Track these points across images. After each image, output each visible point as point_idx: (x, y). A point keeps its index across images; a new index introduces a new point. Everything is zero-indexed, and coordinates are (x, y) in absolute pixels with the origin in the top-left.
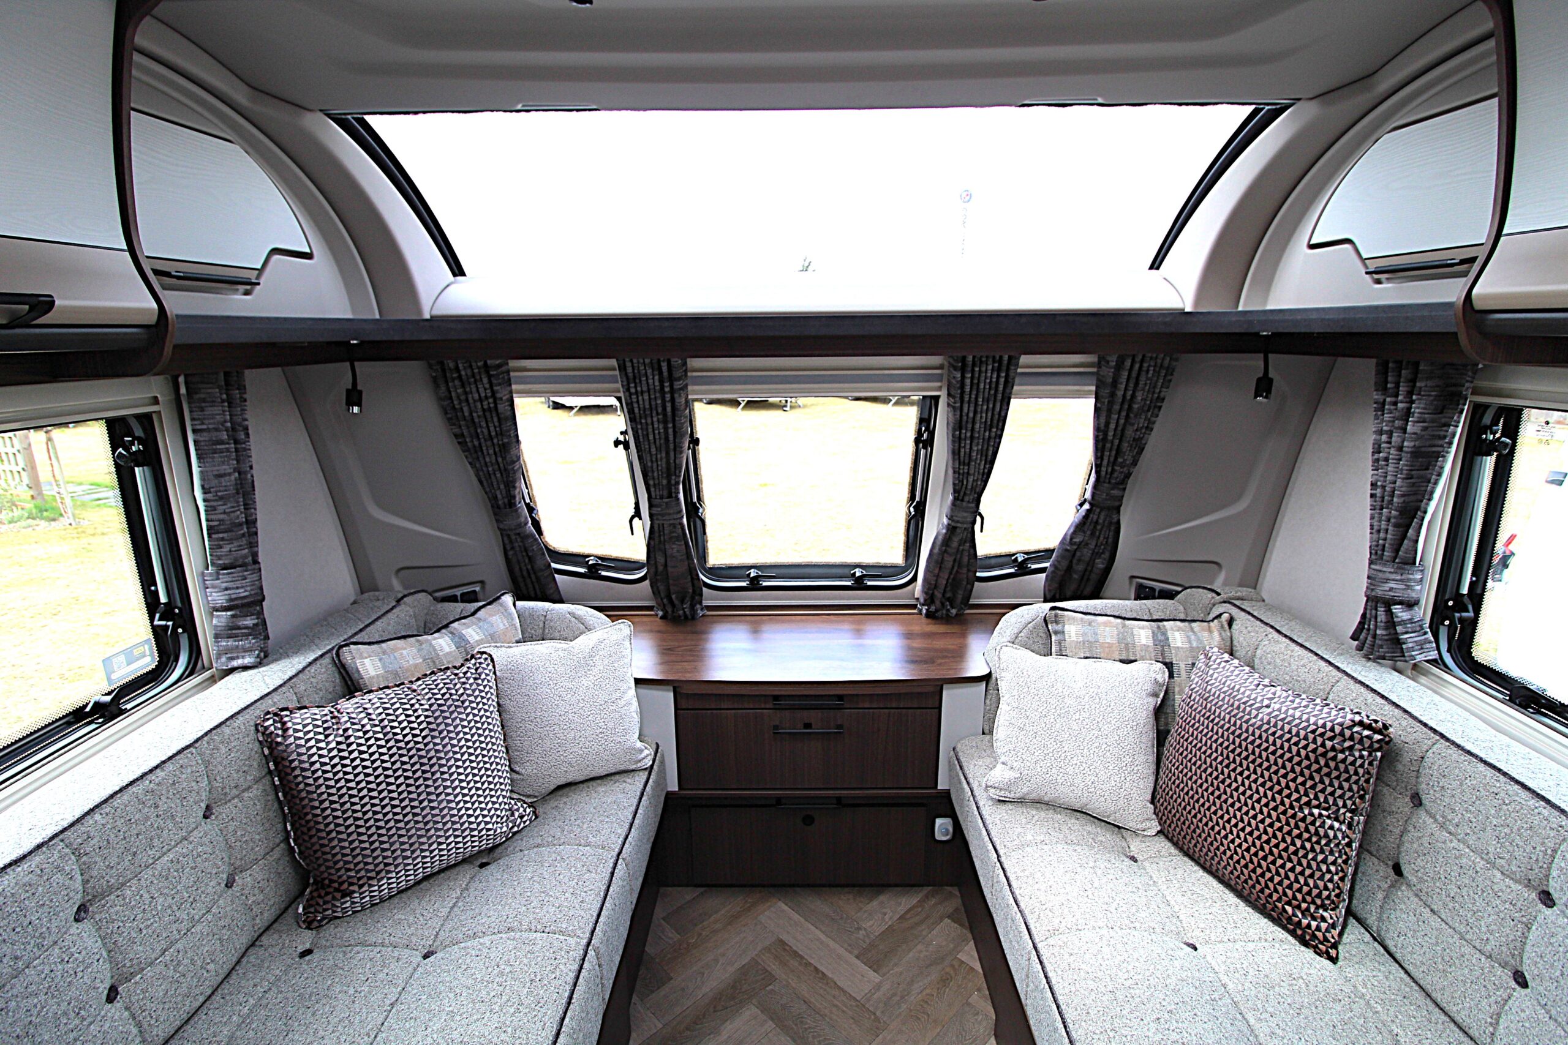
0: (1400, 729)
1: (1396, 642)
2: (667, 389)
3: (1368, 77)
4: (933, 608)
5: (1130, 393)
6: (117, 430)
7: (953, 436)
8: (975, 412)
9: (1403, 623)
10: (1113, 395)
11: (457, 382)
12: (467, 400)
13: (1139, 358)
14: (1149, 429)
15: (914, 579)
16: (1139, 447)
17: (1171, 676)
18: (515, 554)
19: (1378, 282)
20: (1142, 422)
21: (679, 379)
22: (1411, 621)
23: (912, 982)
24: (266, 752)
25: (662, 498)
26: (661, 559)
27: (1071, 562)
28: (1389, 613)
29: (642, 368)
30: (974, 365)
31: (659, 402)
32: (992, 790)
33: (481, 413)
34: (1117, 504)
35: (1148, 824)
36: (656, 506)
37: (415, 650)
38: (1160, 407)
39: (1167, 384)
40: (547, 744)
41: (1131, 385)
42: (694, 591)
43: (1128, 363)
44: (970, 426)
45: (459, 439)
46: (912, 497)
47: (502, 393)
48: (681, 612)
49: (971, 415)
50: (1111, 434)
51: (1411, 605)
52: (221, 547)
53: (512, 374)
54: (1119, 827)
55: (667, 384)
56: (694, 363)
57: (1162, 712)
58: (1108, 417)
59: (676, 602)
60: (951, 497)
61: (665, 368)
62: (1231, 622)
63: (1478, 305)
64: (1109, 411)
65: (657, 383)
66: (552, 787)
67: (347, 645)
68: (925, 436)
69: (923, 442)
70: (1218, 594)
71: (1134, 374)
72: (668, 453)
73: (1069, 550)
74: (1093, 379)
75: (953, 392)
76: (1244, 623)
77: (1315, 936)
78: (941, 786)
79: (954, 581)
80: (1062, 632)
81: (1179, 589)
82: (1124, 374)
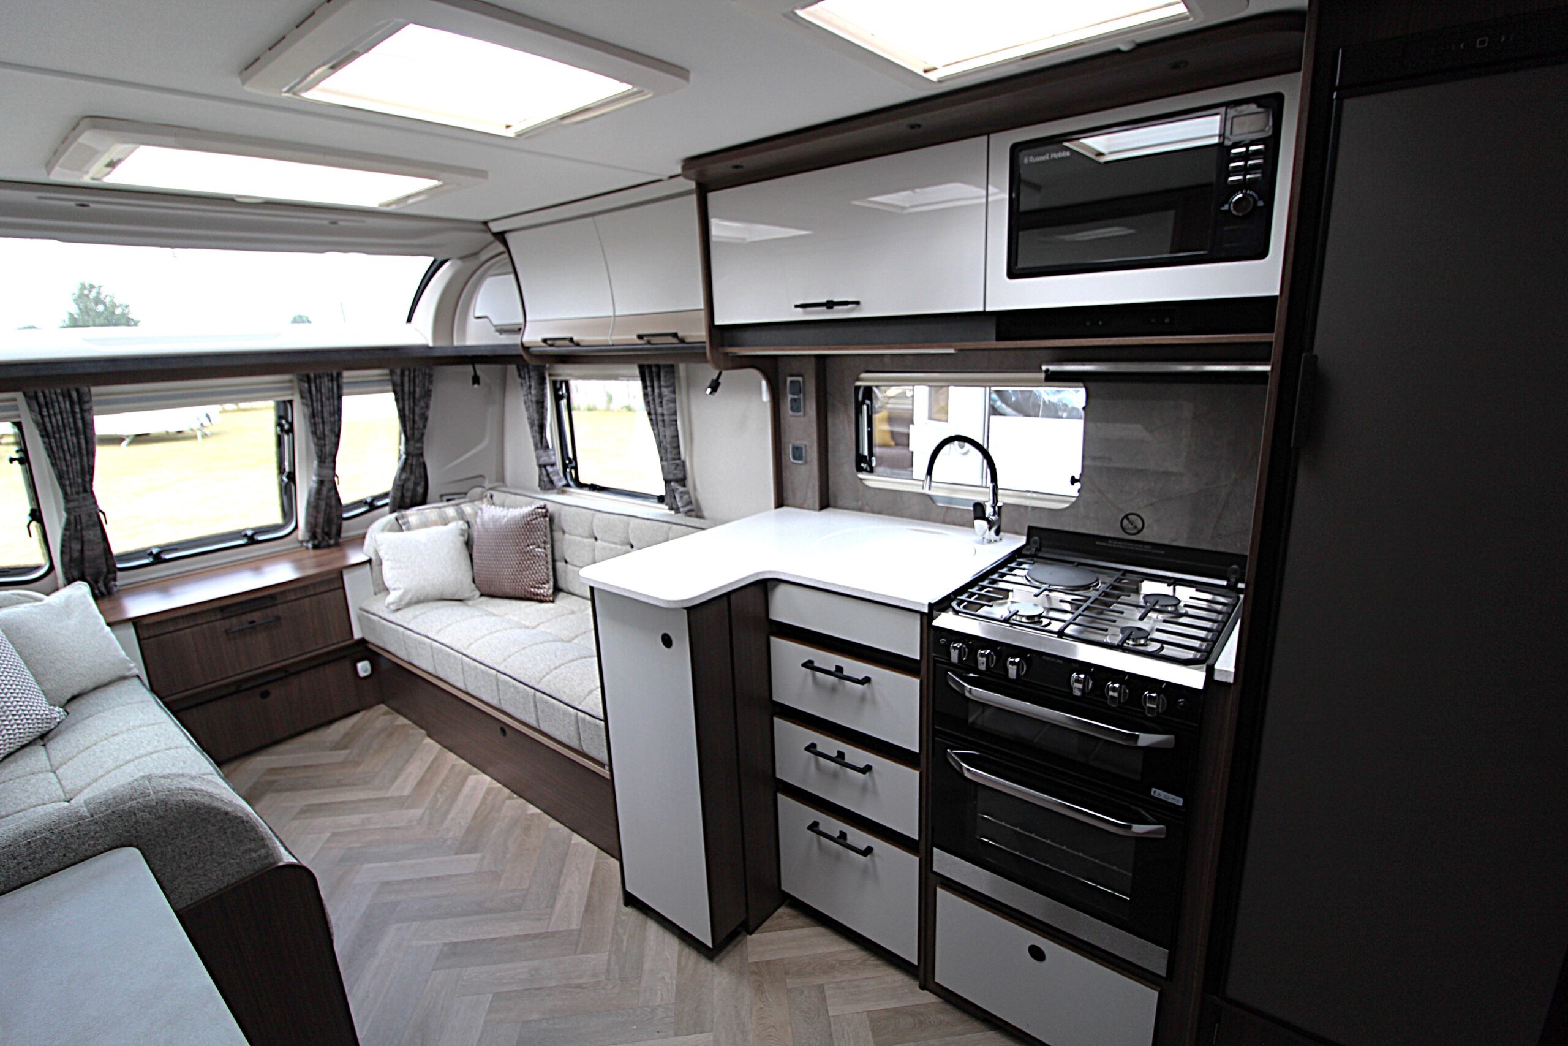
0: (551, 507)
1: (551, 482)
2: (77, 410)
3: (476, 254)
4: (316, 542)
5: (412, 389)
7: (311, 422)
8: (322, 407)
9: (552, 472)
10: (403, 390)
13: (412, 370)
14: (427, 407)
15: (296, 527)
16: (425, 418)
17: (469, 527)
19: (501, 334)
20: (422, 404)
21: (87, 401)
22: (554, 471)
23: (371, 743)
25: (78, 493)
26: (77, 547)
27: (402, 492)
28: (546, 470)
29: (54, 396)
30: (315, 378)
31: (71, 420)
32: (392, 606)
34: (420, 452)
35: (474, 593)
36: (71, 501)
38: (430, 396)
39: (431, 382)
41: (412, 384)
42: (108, 572)
43: (407, 373)
44: (320, 415)
46: (281, 470)
48: (97, 591)
49: (320, 408)
50: (407, 412)
51: (553, 465)
54: (461, 600)
55: (76, 406)
56: (95, 390)
57: (469, 544)
58: (404, 402)
60: (316, 462)
61: (74, 395)
62: (492, 497)
63: (526, 345)
64: (403, 400)
65: (68, 406)
68: (285, 427)
69: (286, 430)
70: (485, 488)
71: (412, 378)
72: (81, 457)
73: (400, 485)
74: (390, 383)
75: (304, 395)
76: (496, 494)
77: (544, 596)
78: (357, 635)
79: (329, 521)
80: (407, 522)
81: (466, 494)
82: (406, 379)
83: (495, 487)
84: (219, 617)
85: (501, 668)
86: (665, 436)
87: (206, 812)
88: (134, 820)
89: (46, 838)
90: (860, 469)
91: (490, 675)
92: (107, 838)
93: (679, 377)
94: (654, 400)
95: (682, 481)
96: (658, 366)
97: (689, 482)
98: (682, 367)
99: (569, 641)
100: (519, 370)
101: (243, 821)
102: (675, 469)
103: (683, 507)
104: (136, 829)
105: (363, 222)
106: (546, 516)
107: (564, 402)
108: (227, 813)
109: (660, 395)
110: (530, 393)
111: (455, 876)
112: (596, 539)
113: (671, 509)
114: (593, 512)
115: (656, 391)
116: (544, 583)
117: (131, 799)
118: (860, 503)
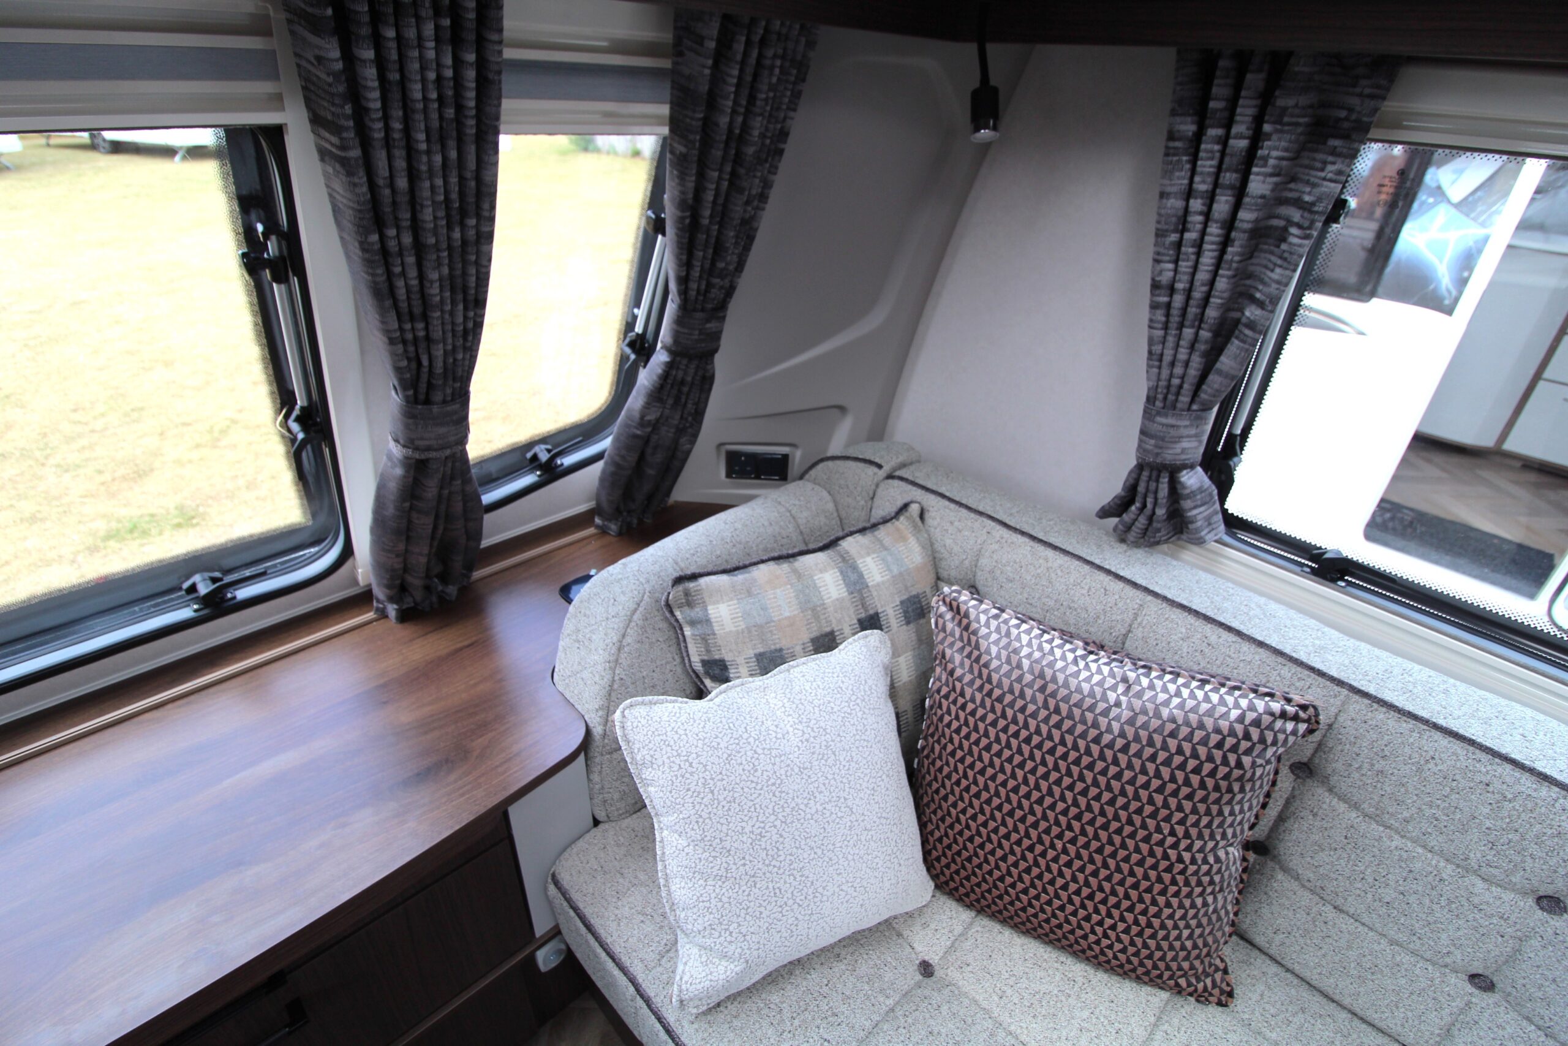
4: (408, 603)
5: (740, 118)
7: (364, 247)
8: (413, 175)
9: (1192, 495)
10: (708, 124)
13: (758, 36)
15: (348, 552)
22: (1200, 490)
28: (1172, 483)
34: (710, 346)
38: (781, 153)
39: (794, 99)
41: (744, 98)
43: (738, 44)
44: (405, 215)
46: (284, 398)
49: (402, 183)
50: (705, 212)
54: (888, 921)
58: (701, 176)
60: (395, 396)
62: (922, 515)
64: (702, 164)
68: (272, 248)
69: (271, 264)
70: (880, 467)
71: (749, 75)
74: (667, 91)
79: (443, 551)
82: (731, 74)
83: (903, 466)
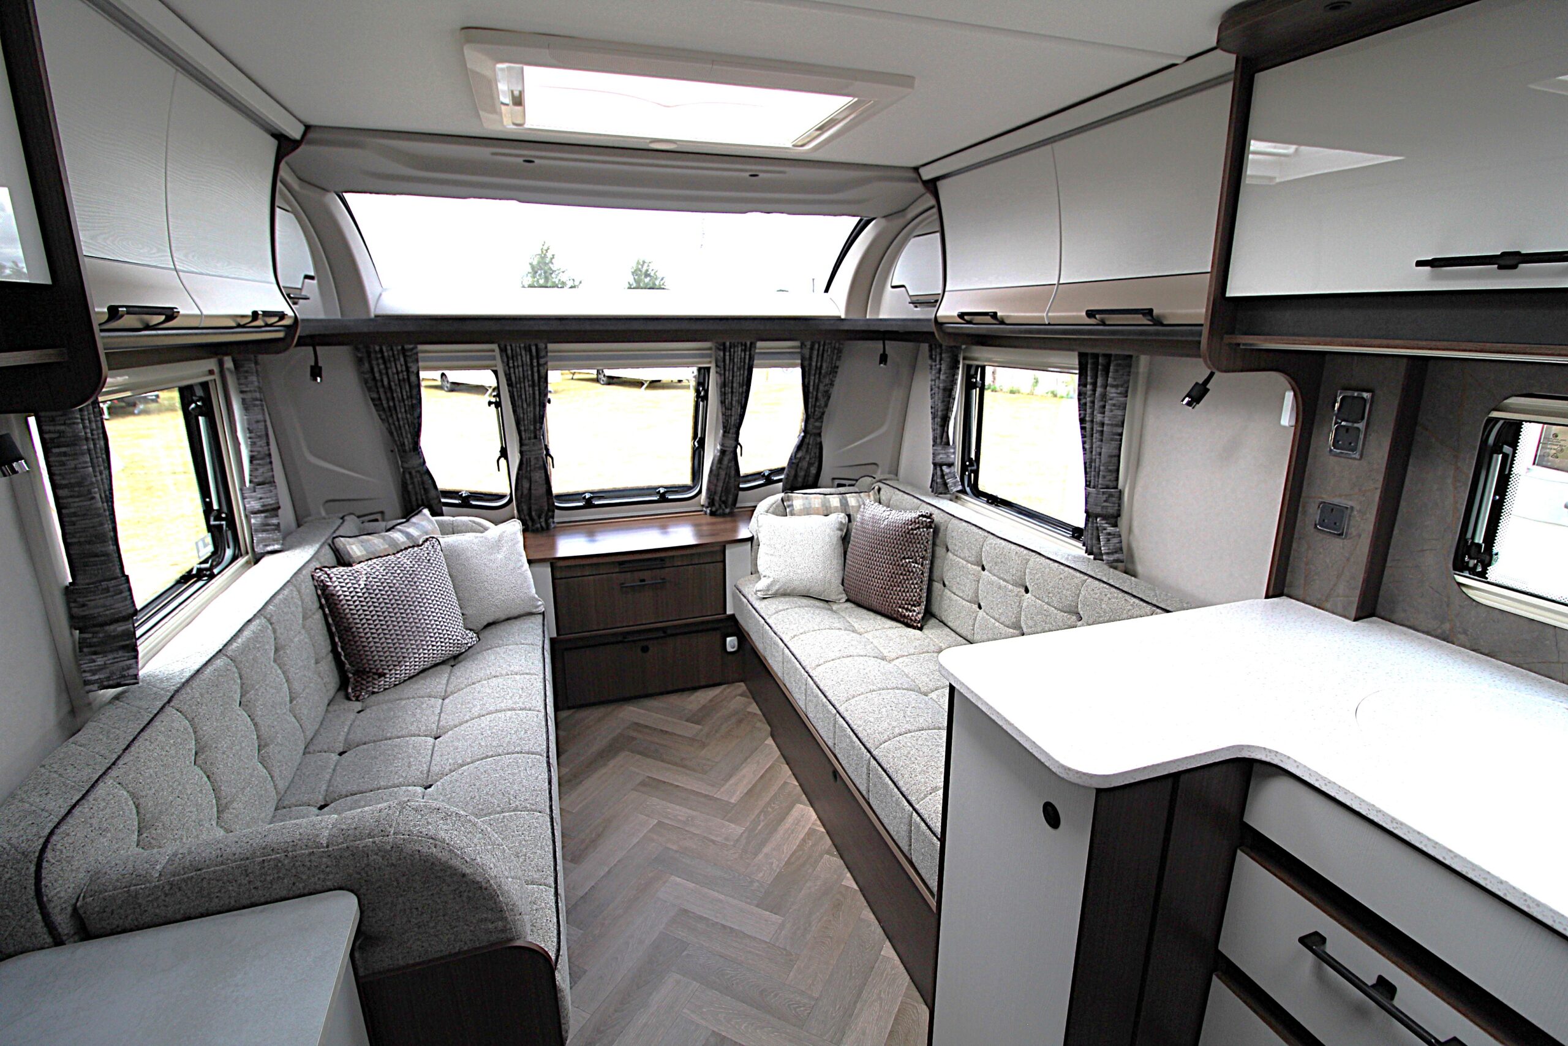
0: (938, 517)
1: (945, 484)
2: (535, 364)
3: (903, 211)
4: (714, 509)
5: (819, 364)
6: (186, 394)
7: (720, 393)
8: (733, 377)
9: (947, 474)
10: (810, 365)
11: (380, 361)
12: (387, 374)
13: (822, 343)
14: (832, 384)
15: (700, 492)
16: (828, 396)
17: (850, 521)
18: (414, 487)
19: (916, 307)
20: (827, 381)
21: (544, 357)
22: (950, 473)
23: (722, 724)
24: (319, 592)
25: (530, 439)
26: (526, 485)
27: (796, 471)
28: (942, 471)
29: (518, 350)
30: (730, 347)
31: (530, 372)
32: (759, 593)
33: (397, 382)
34: (818, 431)
35: (841, 596)
36: (526, 445)
37: (382, 541)
38: (836, 372)
39: (839, 358)
40: (481, 594)
41: (820, 359)
42: (549, 510)
43: (816, 346)
44: (730, 385)
45: (377, 403)
46: (696, 435)
47: (414, 369)
48: (539, 525)
49: (731, 379)
50: (811, 388)
51: (950, 465)
52: (257, 469)
53: (420, 355)
54: (827, 601)
55: (535, 361)
56: (551, 346)
57: (845, 539)
58: (809, 378)
59: (536, 517)
60: (721, 431)
61: (534, 349)
62: (879, 490)
63: (940, 320)
64: (809, 374)
65: (528, 360)
66: (485, 624)
67: (337, 537)
68: (702, 394)
69: (702, 397)
70: (875, 479)
71: (821, 353)
72: (535, 408)
73: (794, 461)
74: (799, 356)
75: (719, 364)
76: (885, 490)
77: (911, 620)
78: (729, 612)
79: (726, 490)
80: (792, 505)
81: (857, 480)
82: (815, 352)
83: (886, 480)
84: (617, 570)
85: (841, 710)
86: (1100, 454)
87: (441, 870)
88: (366, 862)
89: (280, 861)
90: (1460, 566)
91: (829, 712)
92: (337, 876)
93: (1137, 373)
94: (1093, 402)
95: (1114, 519)
96: (1108, 357)
97: (1123, 521)
98: (1144, 360)
99: (926, 695)
100: (931, 350)
101: (481, 888)
102: (1105, 501)
103: (1107, 554)
104: (366, 873)
105: (784, 172)
106: (930, 527)
107: (975, 393)
108: (464, 875)
109: (1104, 396)
110: (939, 378)
111: (749, 937)
112: (983, 569)
113: (1089, 552)
114: (986, 534)
115: (1099, 390)
116: (914, 605)
117: (370, 836)
118: (1447, 626)
